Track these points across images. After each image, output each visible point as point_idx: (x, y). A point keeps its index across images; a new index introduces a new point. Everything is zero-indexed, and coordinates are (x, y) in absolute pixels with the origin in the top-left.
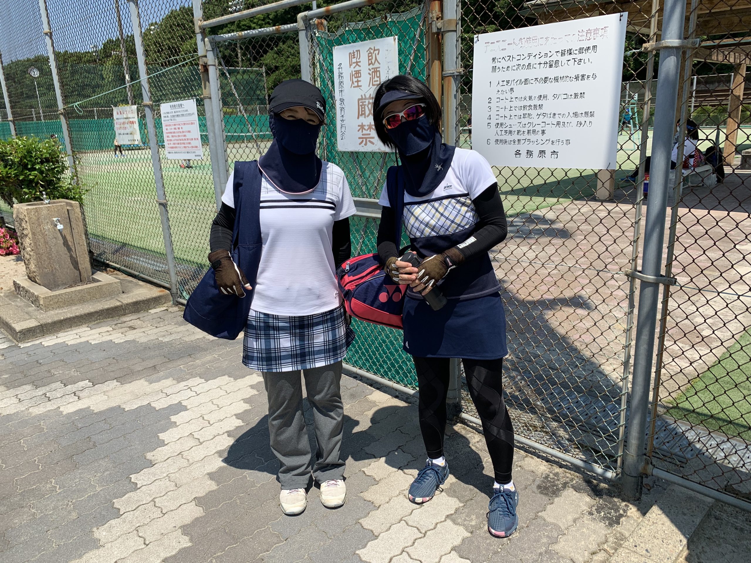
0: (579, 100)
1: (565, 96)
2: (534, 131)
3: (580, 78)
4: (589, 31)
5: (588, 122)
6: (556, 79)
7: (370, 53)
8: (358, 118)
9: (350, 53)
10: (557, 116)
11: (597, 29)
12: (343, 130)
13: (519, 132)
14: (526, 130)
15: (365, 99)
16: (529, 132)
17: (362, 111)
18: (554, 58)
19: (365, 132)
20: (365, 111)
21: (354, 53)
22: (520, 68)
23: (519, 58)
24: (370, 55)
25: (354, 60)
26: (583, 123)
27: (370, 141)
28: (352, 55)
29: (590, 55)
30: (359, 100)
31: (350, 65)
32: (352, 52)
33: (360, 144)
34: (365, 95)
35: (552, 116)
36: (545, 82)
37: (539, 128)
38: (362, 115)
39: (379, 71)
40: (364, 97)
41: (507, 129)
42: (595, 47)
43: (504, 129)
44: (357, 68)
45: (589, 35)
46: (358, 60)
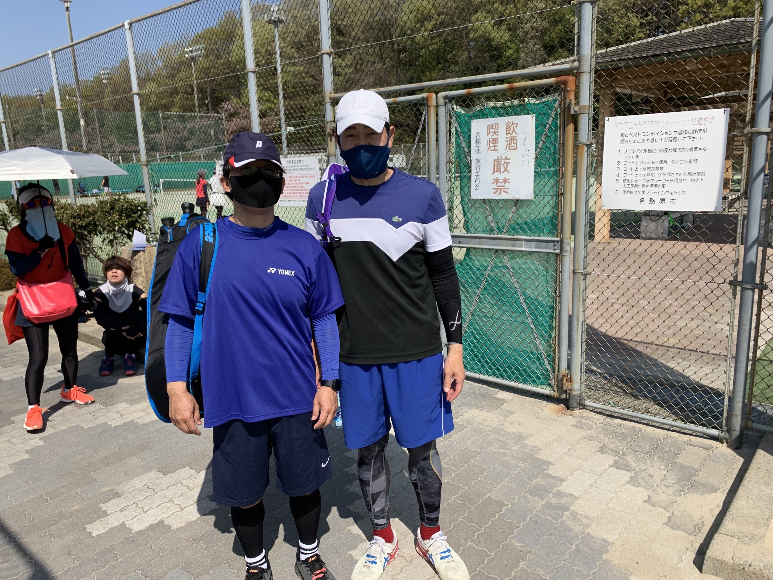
0: (693, 164)
1: (682, 162)
2: (656, 185)
3: (694, 150)
4: (700, 119)
5: (700, 180)
6: (675, 150)
7: (508, 125)
8: (493, 173)
9: (488, 125)
10: (675, 175)
11: (706, 118)
12: (477, 182)
13: (643, 185)
14: (649, 184)
15: (501, 159)
16: (651, 186)
17: (497, 168)
18: (673, 136)
19: (499, 184)
20: (500, 168)
21: (492, 125)
22: (645, 141)
23: (644, 134)
24: (508, 128)
25: (492, 130)
26: (696, 180)
27: (504, 191)
28: (490, 127)
29: (702, 134)
30: (495, 160)
31: (488, 134)
32: (491, 124)
33: (494, 193)
34: (501, 157)
35: (671, 174)
36: (666, 151)
37: (660, 183)
38: (497, 171)
39: (516, 139)
40: (500, 158)
41: (634, 183)
42: (705, 130)
43: (630, 184)
44: (495, 136)
45: (700, 122)
46: (496, 131)
